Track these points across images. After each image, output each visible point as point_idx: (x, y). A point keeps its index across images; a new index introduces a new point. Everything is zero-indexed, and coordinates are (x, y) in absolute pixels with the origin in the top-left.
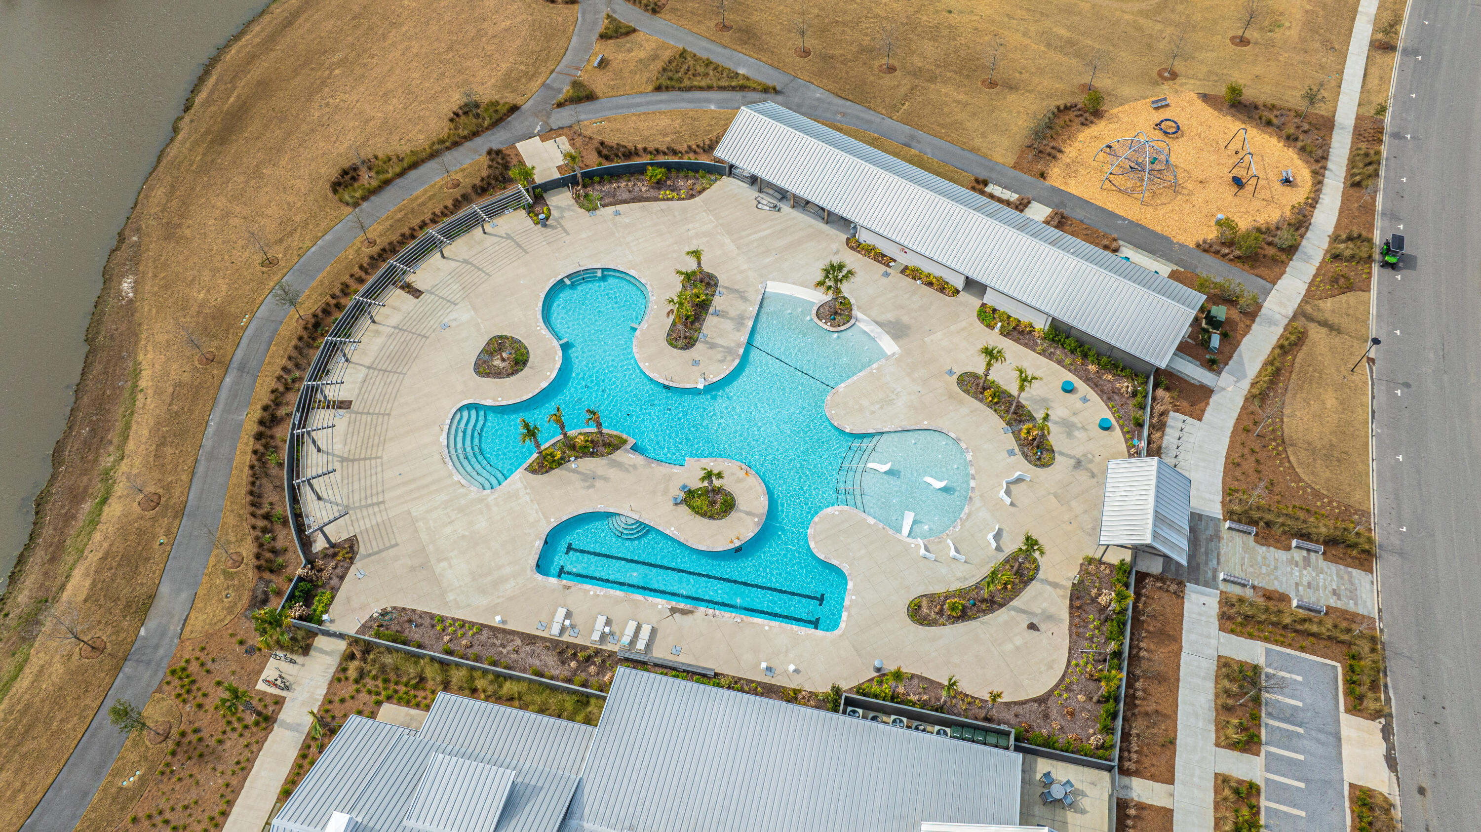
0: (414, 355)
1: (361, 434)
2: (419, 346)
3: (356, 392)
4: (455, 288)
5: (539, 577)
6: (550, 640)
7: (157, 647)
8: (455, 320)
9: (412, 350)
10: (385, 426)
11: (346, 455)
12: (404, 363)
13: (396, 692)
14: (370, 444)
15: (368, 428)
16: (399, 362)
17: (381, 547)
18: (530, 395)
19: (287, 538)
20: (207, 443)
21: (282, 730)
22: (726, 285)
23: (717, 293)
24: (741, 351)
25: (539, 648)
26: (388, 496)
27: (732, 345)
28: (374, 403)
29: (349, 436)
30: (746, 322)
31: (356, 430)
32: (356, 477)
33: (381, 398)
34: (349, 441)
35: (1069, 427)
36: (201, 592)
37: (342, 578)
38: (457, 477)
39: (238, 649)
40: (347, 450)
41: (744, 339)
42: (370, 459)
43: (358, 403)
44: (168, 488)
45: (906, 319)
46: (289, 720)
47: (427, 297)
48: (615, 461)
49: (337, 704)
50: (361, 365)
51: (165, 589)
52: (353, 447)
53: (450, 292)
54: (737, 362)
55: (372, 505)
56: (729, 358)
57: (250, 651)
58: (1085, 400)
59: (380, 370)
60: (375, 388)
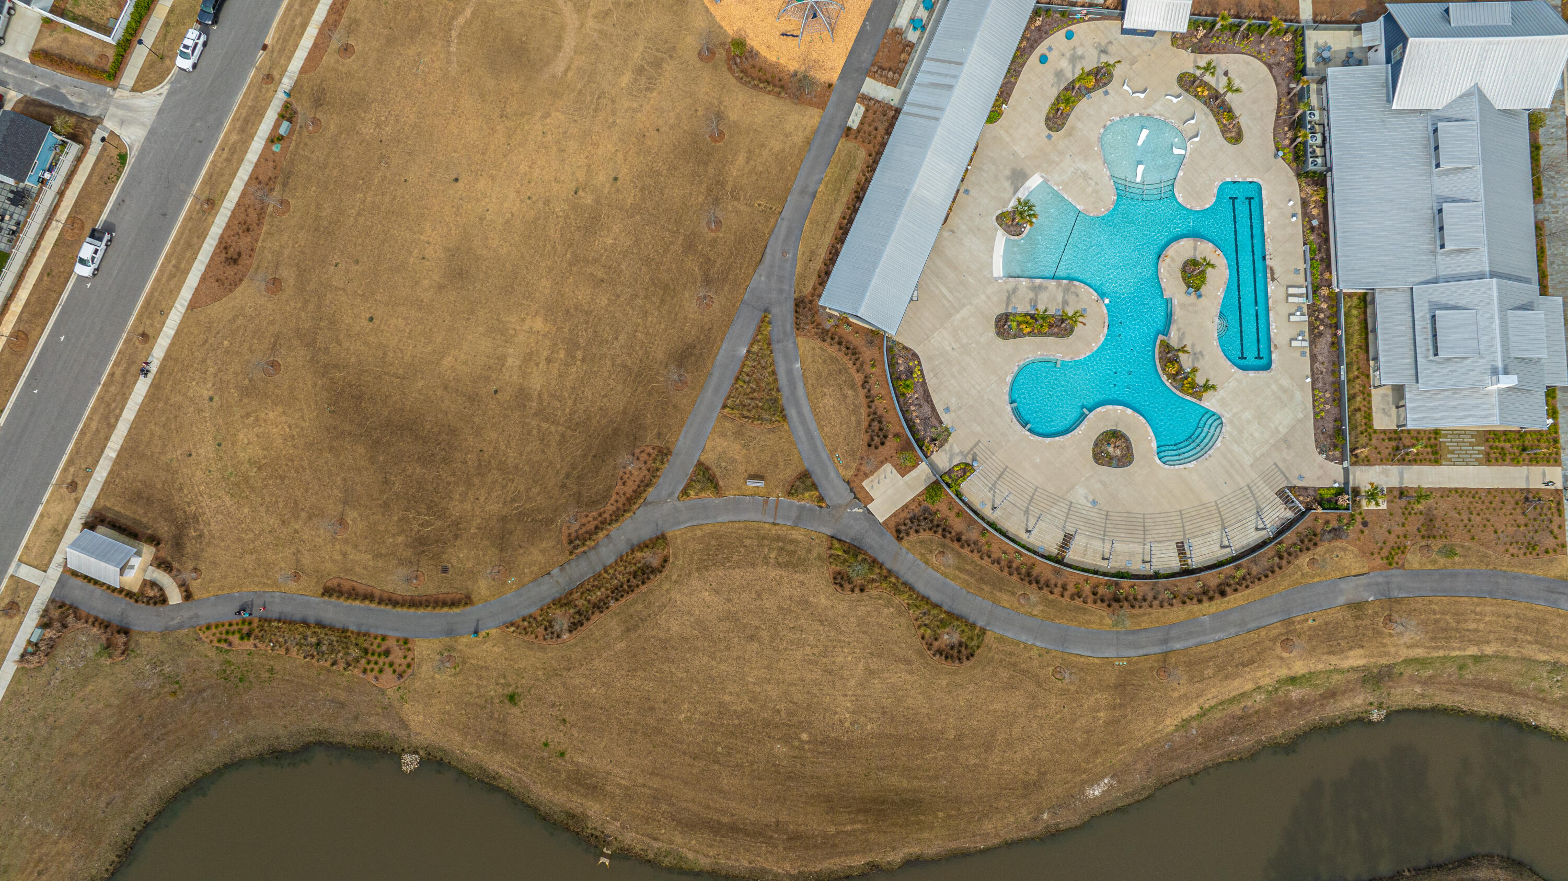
0: (1125, 515)
1: (1200, 524)
2: (1117, 514)
3: (1168, 543)
4: (1055, 510)
5: (1273, 366)
6: (1310, 346)
7: (1377, 584)
8: (1086, 498)
9: (1121, 519)
10: (1191, 510)
11: (1220, 527)
12: (1135, 519)
13: (1366, 424)
14: (1207, 514)
15: (1195, 521)
16: (1134, 523)
17: (1279, 473)
18: (1141, 418)
19: (1290, 537)
20: (1233, 631)
21: (1405, 481)
22: (1004, 306)
23: (1014, 311)
24: (1065, 282)
25: (1317, 351)
26: (1243, 484)
27: (1061, 289)
28: (1173, 526)
29: (1204, 532)
30: (1037, 284)
31: (1198, 529)
32: (1234, 512)
33: (1169, 523)
34: (1208, 530)
35: (1074, 59)
36: (1339, 575)
37: (1306, 489)
38: (1218, 444)
39: (1366, 532)
40: (1216, 528)
41: (1053, 283)
42: (1218, 509)
43: (1177, 537)
44: (1274, 640)
45: (1008, 172)
46: (1398, 480)
47: (1070, 528)
48: (1179, 345)
49: (1382, 456)
51: (1342, 600)
52: (1212, 525)
53: (1060, 512)
54: (1075, 283)
55: (1251, 492)
56: (1073, 289)
57: (1365, 524)
58: (1050, 49)
59: (1144, 534)
60: (1162, 531)
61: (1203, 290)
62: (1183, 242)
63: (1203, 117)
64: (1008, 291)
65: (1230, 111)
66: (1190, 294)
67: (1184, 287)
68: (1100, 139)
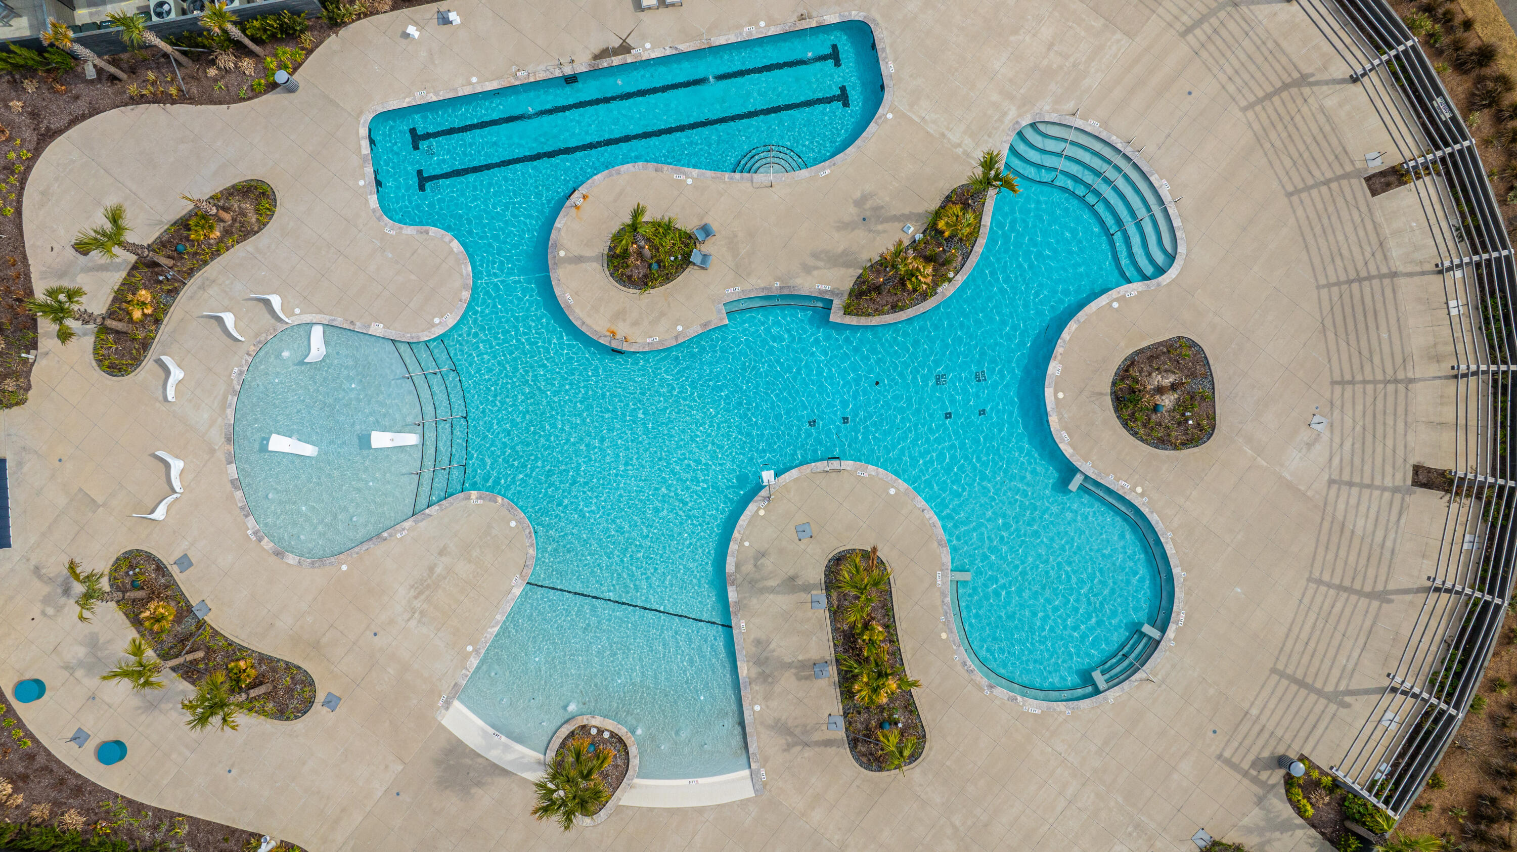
0: (1331, 335)
1: (1309, 140)
2: (1335, 358)
3: (1379, 216)
4: (1360, 523)
8: (1309, 446)
9: (1343, 345)
10: (1281, 173)
11: (1306, 91)
12: (1337, 309)
14: (1280, 127)
15: (1306, 155)
16: (1348, 310)
18: (1066, 335)
22: (832, 750)
23: (841, 722)
24: (732, 595)
26: (1183, 49)
27: (754, 602)
28: (1331, 209)
29: (1327, 128)
30: (755, 671)
31: (1324, 144)
32: (1260, 60)
33: (1325, 221)
34: (1321, 119)
40: (1311, 100)
41: (741, 625)
42: (1260, 101)
43: (1359, 195)
45: (452, 803)
47: (1399, 476)
48: (847, 265)
50: (1410, 275)
52: (1305, 109)
53: (1363, 509)
54: (730, 567)
55: (1198, 23)
56: (748, 568)
58: (78, 738)
59: (1369, 278)
60: (1352, 238)
61: (687, 223)
62: (565, 294)
63: (213, 291)
64: (789, 747)
65: (183, 224)
66: (705, 257)
67: (689, 275)
68: (317, 560)
